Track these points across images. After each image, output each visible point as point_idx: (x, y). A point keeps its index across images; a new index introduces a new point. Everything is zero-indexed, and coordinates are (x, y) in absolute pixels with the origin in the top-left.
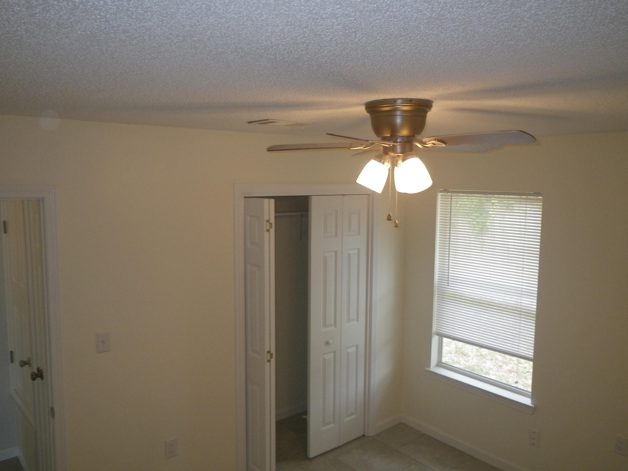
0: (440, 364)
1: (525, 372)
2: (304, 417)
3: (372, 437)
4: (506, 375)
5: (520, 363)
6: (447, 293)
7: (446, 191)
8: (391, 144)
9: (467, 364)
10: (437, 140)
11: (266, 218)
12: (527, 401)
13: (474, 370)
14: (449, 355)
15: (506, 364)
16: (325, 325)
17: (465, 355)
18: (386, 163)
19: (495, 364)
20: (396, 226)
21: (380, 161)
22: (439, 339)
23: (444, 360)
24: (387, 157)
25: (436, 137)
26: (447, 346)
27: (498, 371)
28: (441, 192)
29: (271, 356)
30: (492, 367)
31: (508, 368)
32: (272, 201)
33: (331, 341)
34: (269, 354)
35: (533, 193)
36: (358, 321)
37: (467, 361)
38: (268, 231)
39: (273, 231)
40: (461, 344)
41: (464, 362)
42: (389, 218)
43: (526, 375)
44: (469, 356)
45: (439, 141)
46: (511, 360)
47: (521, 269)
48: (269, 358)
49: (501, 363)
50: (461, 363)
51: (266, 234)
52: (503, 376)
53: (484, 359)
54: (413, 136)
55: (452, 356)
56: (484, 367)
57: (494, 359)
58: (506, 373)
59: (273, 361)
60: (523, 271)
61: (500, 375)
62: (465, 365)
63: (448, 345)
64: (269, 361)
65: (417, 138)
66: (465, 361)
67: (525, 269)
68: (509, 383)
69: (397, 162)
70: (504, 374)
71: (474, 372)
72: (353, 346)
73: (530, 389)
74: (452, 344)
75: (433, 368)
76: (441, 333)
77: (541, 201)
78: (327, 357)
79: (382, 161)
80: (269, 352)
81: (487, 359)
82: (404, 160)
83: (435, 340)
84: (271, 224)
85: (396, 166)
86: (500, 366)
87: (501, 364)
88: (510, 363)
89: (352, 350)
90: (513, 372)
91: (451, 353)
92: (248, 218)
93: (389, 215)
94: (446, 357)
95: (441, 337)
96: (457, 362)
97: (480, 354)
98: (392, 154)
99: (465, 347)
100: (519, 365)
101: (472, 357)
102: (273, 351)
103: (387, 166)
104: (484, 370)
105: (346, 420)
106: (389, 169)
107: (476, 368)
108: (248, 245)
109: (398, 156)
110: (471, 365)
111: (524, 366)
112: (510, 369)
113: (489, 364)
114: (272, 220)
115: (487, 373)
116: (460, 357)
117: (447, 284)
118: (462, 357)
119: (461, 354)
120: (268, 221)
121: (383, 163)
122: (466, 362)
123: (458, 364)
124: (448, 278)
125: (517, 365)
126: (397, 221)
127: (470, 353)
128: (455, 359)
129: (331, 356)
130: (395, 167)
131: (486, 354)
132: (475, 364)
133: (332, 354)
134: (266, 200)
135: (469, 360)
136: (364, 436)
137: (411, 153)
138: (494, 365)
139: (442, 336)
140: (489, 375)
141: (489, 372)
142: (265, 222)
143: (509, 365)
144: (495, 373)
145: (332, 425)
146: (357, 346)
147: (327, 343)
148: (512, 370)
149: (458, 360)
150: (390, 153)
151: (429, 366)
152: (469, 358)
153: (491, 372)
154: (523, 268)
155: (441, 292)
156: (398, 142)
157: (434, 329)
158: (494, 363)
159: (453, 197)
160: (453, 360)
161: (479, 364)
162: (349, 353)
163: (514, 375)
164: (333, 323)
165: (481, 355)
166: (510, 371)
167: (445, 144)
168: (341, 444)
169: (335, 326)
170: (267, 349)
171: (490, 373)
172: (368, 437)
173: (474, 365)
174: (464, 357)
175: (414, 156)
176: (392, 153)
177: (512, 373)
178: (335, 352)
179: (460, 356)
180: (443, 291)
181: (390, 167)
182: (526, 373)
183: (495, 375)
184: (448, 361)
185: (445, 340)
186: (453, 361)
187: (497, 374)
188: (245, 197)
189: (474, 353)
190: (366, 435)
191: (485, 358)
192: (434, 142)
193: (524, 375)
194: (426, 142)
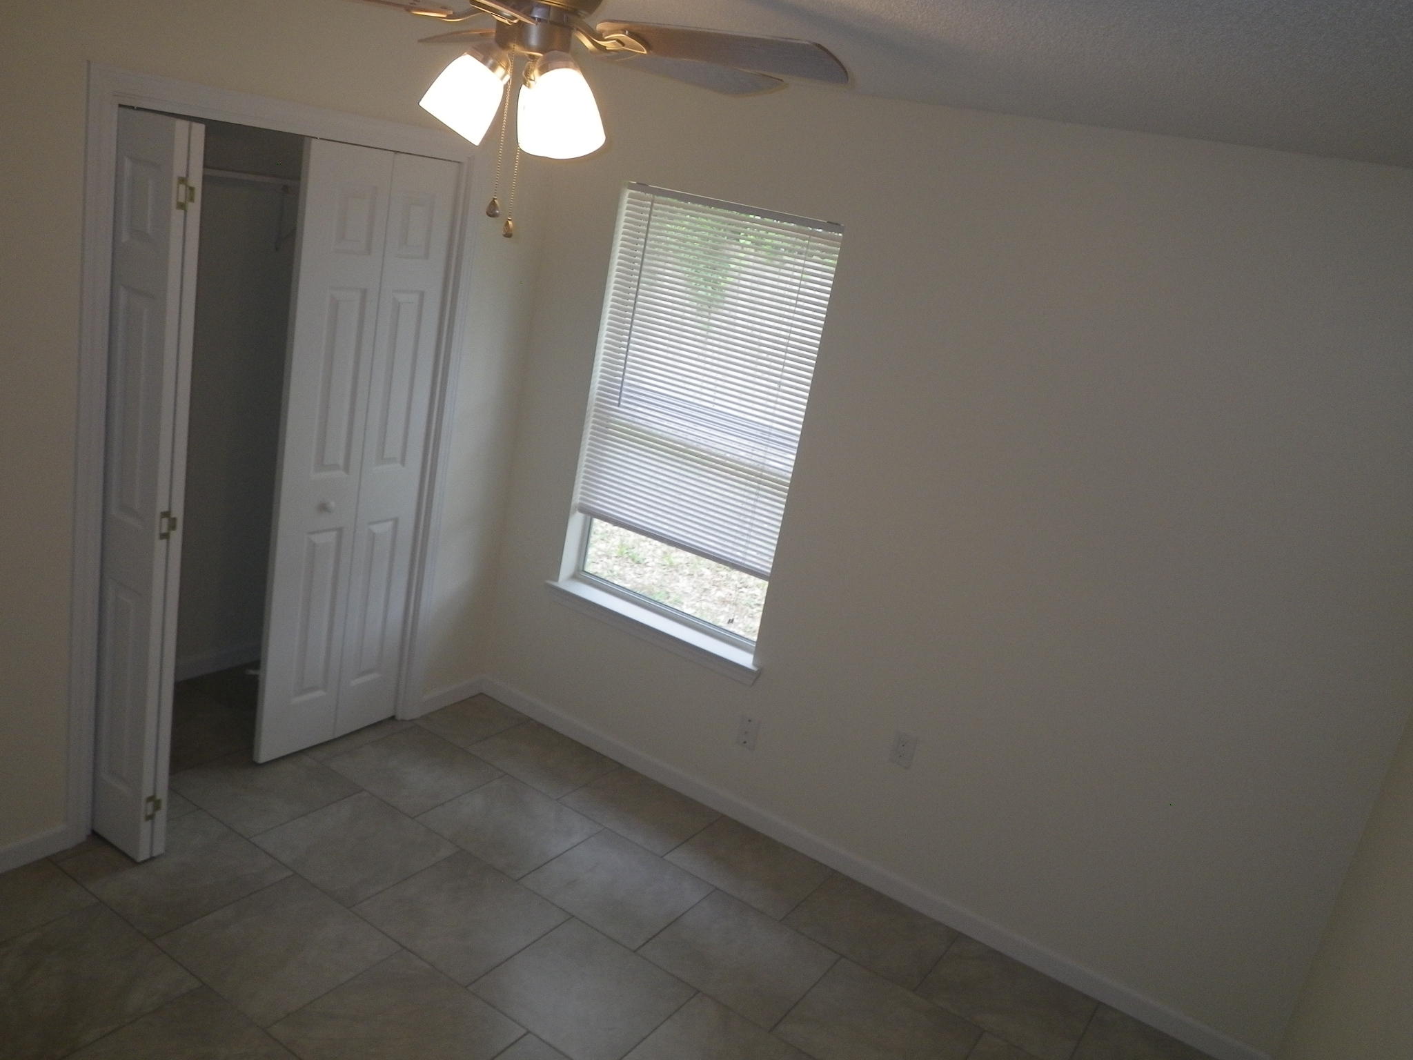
0: (580, 574)
1: (752, 604)
2: (252, 672)
3: (411, 721)
4: (715, 608)
5: (746, 587)
6: (615, 422)
7: (641, 186)
8: (516, 18)
9: (639, 581)
10: (630, 32)
11: (179, 171)
12: (745, 659)
13: (651, 593)
14: (605, 559)
15: (717, 586)
16: (321, 465)
17: (638, 563)
18: (500, 71)
19: (695, 586)
20: (508, 235)
21: (484, 61)
22: (585, 520)
23: (590, 568)
24: (506, 53)
25: (627, 25)
26: (602, 540)
27: (700, 599)
28: (631, 187)
29: (172, 526)
30: (689, 590)
31: (720, 594)
32: (200, 129)
33: (332, 504)
34: (165, 520)
35: (826, 222)
36: (403, 462)
37: (640, 575)
38: (182, 206)
39: (195, 209)
40: (632, 536)
41: (634, 576)
42: (492, 212)
43: (755, 610)
44: (646, 565)
45: (633, 35)
46: (729, 578)
47: (776, 386)
48: (164, 530)
49: (709, 583)
50: (628, 578)
51: (177, 215)
52: (708, 609)
53: (675, 574)
54: (575, 12)
55: (610, 562)
56: (673, 589)
57: (696, 575)
58: (715, 604)
59: (177, 536)
60: (778, 390)
61: (703, 608)
62: (635, 582)
63: (606, 539)
64: (165, 536)
65: (584, 20)
66: (635, 574)
67: (783, 388)
68: (719, 624)
69: (527, 74)
70: (710, 605)
71: (651, 597)
72: (387, 521)
73: (755, 638)
74: (614, 538)
75: (564, 582)
76: (590, 507)
77: (839, 243)
78: (318, 539)
79: (491, 61)
80: (166, 514)
81: (681, 574)
82: (544, 69)
83: (576, 522)
84: (192, 189)
85: (525, 84)
86: (705, 590)
87: (707, 586)
88: (725, 585)
89: (383, 529)
90: (729, 602)
91: (609, 557)
92: (128, 164)
93: (493, 202)
94: (598, 563)
95: (589, 517)
96: (619, 575)
97: (668, 563)
98: (517, 49)
99: (639, 546)
100: (743, 589)
101: (652, 567)
102: (178, 512)
103: (502, 78)
104: (673, 596)
105: (355, 682)
106: (506, 87)
107: (657, 590)
108: (125, 238)
109: (530, 55)
110: (646, 583)
111: (751, 592)
112: (724, 596)
113: (684, 584)
114: (196, 181)
115: (677, 602)
116: (626, 566)
117: (617, 402)
118: (632, 566)
119: (630, 560)
120: (183, 181)
121: (493, 68)
122: (638, 578)
123: (620, 581)
124: (621, 388)
125: (740, 590)
126: (510, 223)
127: (649, 559)
128: (616, 568)
129: (331, 537)
130: (523, 86)
131: (681, 564)
132: (655, 581)
133: (334, 534)
134: (181, 125)
135: (645, 573)
136: (393, 718)
137: (563, 54)
138: (694, 588)
139: (591, 514)
140: (680, 606)
141: (682, 601)
142: (175, 182)
143: (723, 588)
144: (693, 602)
145: (319, 693)
146: (396, 521)
147: (323, 508)
148: (728, 599)
149: (621, 572)
150: (512, 45)
151: (557, 580)
152: (646, 569)
153: (685, 601)
154: (780, 383)
155: (602, 419)
156: (534, 18)
157: (577, 499)
158: (695, 582)
159: (655, 204)
160: (612, 571)
161: (664, 584)
162: (374, 534)
163: (730, 609)
164: (341, 462)
165: (671, 565)
166: (724, 602)
167: (647, 50)
168: (337, 735)
169: (347, 468)
170: (162, 506)
171: (682, 603)
172: (403, 720)
173: (653, 584)
174: (636, 566)
175: (571, 63)
176: (518, 44)
177: (726, 606)
178: (340, 530)
179: (628, 565)
180: (605, 416)
181: (509, 81)
182: (754, 606)
183: (693, 606)
184: (600, 572)
185: (599, 526)
186: (610, 574)
187: (698, 605)
188: (120, 106)
189: (656, 560)
190: (399, 717)
191: (677, 571)
192: (620, 36)
193: (750, 611)
194: (604, 34)
